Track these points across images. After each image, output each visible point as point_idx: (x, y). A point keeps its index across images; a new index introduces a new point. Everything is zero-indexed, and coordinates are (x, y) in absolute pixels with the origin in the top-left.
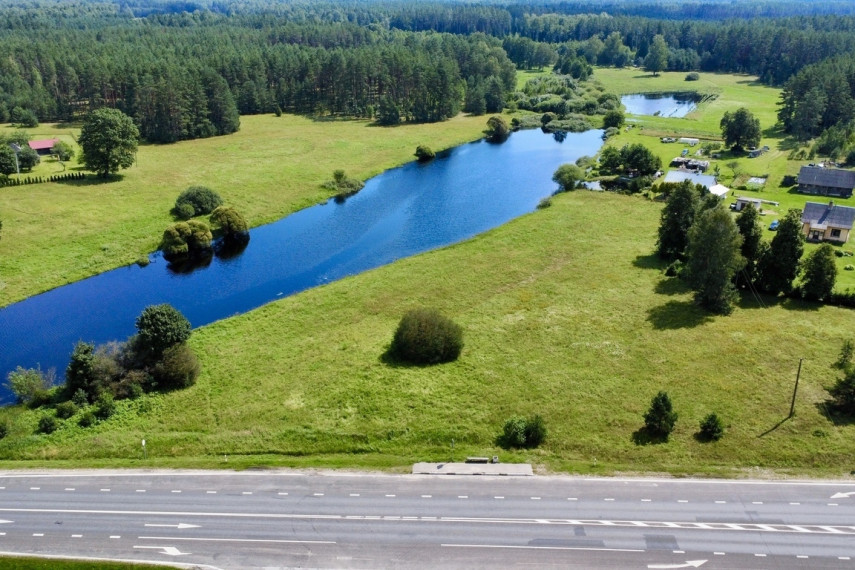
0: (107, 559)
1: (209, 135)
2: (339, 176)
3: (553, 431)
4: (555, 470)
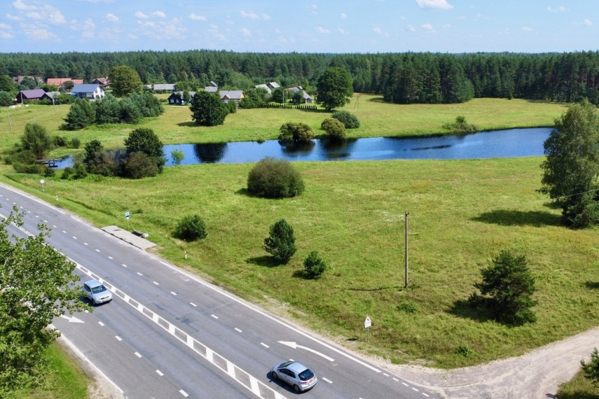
2: (461, 121)
3: (211, 235)
4: (161, 252)
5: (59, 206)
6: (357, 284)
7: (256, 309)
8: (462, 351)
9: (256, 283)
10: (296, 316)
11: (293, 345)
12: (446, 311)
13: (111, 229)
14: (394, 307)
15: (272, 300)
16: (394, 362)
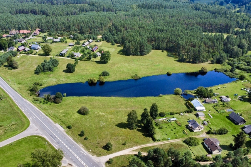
0: (27, 116)
1: (138, 55)
2: (136, 75)
3: (73, 128)
4: (66, 132)
5: (47, 115)
6: (92, 142)
7: (78, 146)
8: (100, 155)
9: (79, 140)
10: (83, 147)
11: (82, 152)
12: (102, 148)
13: (57, 124)
14: (95, 147)
15: (81, 144)
16: (92, 155)
